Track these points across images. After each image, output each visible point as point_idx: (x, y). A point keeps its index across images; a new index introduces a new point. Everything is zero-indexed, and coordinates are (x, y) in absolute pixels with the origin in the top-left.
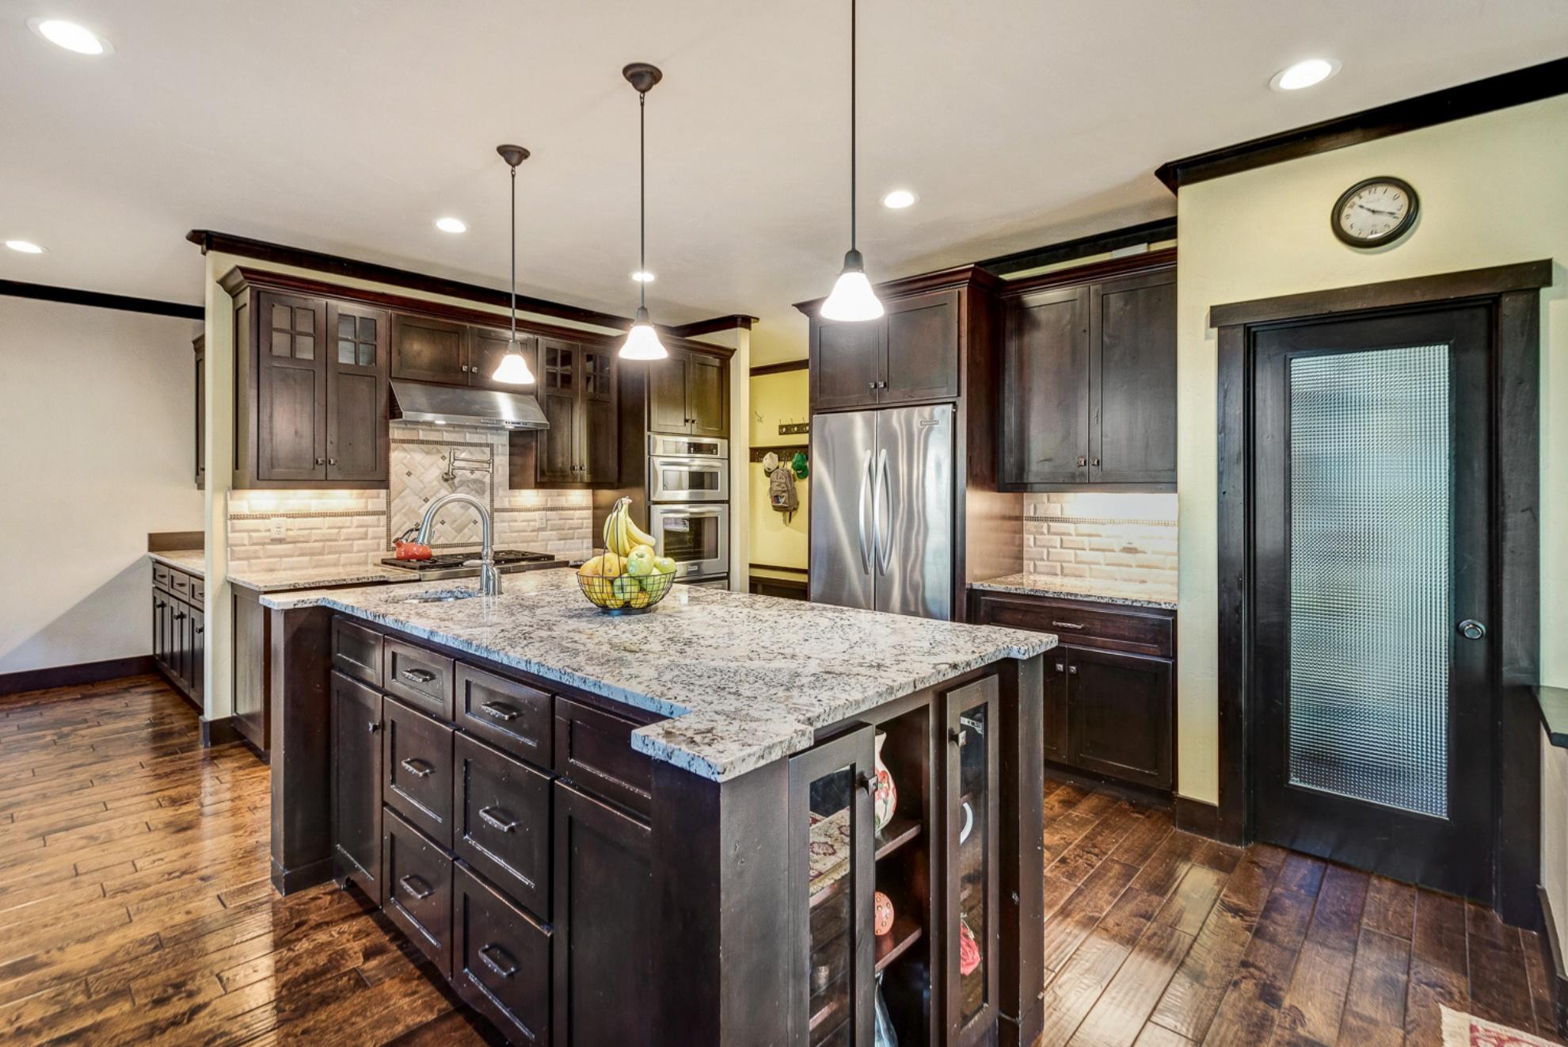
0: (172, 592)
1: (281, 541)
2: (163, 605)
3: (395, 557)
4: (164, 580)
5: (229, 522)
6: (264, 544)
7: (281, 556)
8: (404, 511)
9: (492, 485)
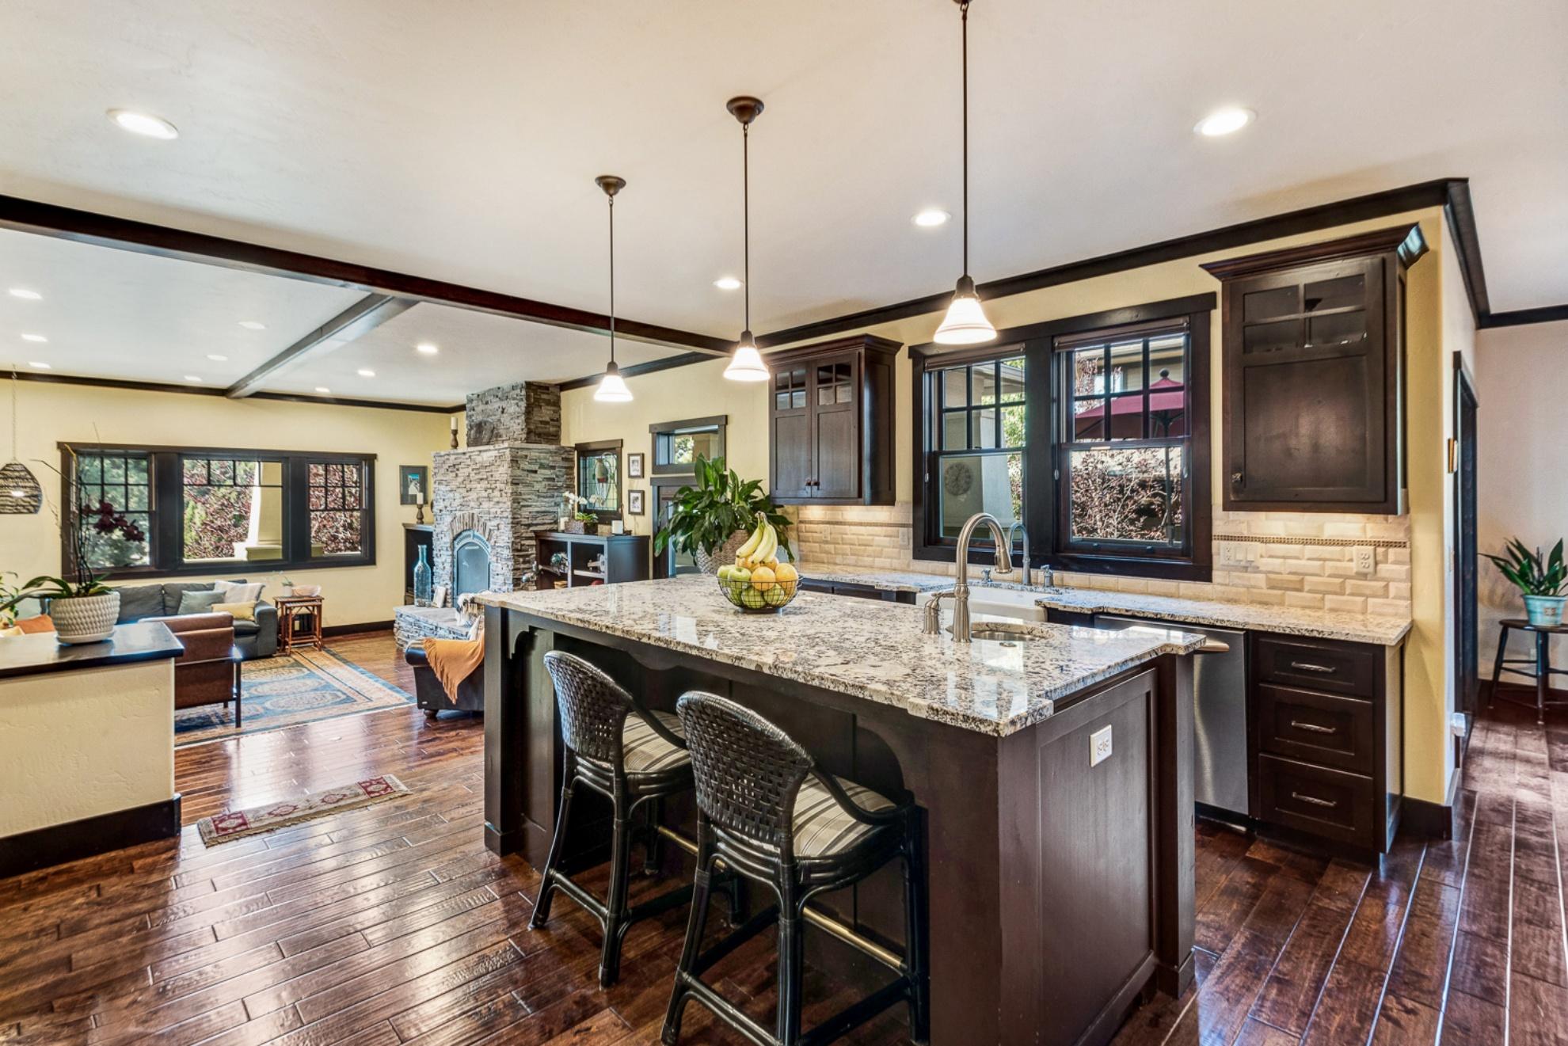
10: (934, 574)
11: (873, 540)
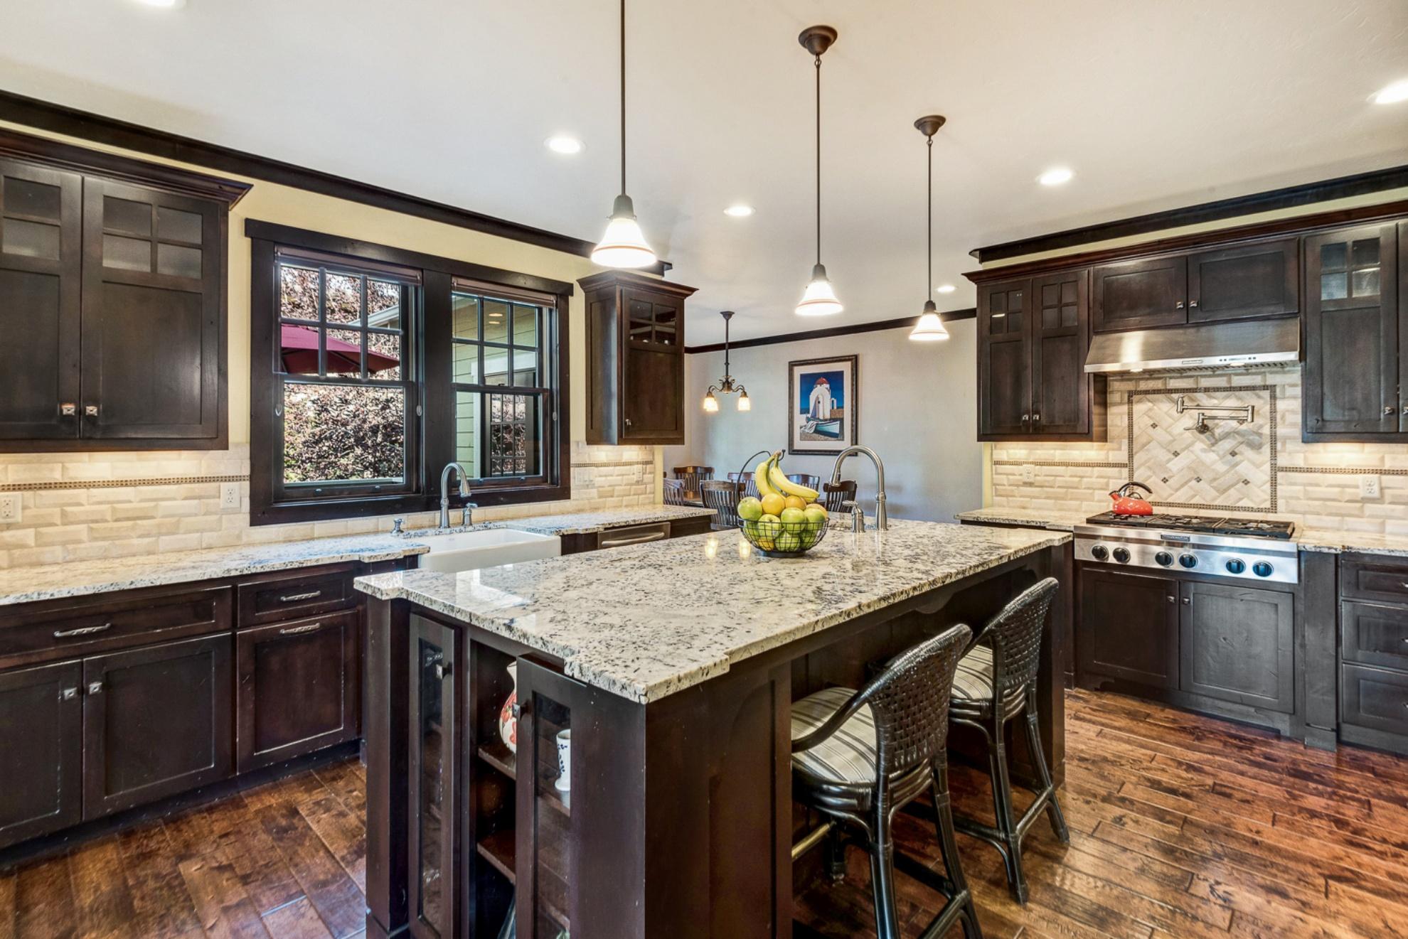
1: (1031, 484)
5: (994, 467)
6: (1018, 486)
7: (1032, 497)
8: (1149, 464)
9: (1274, 437)
10: (289, 541)
11: (156, 507)
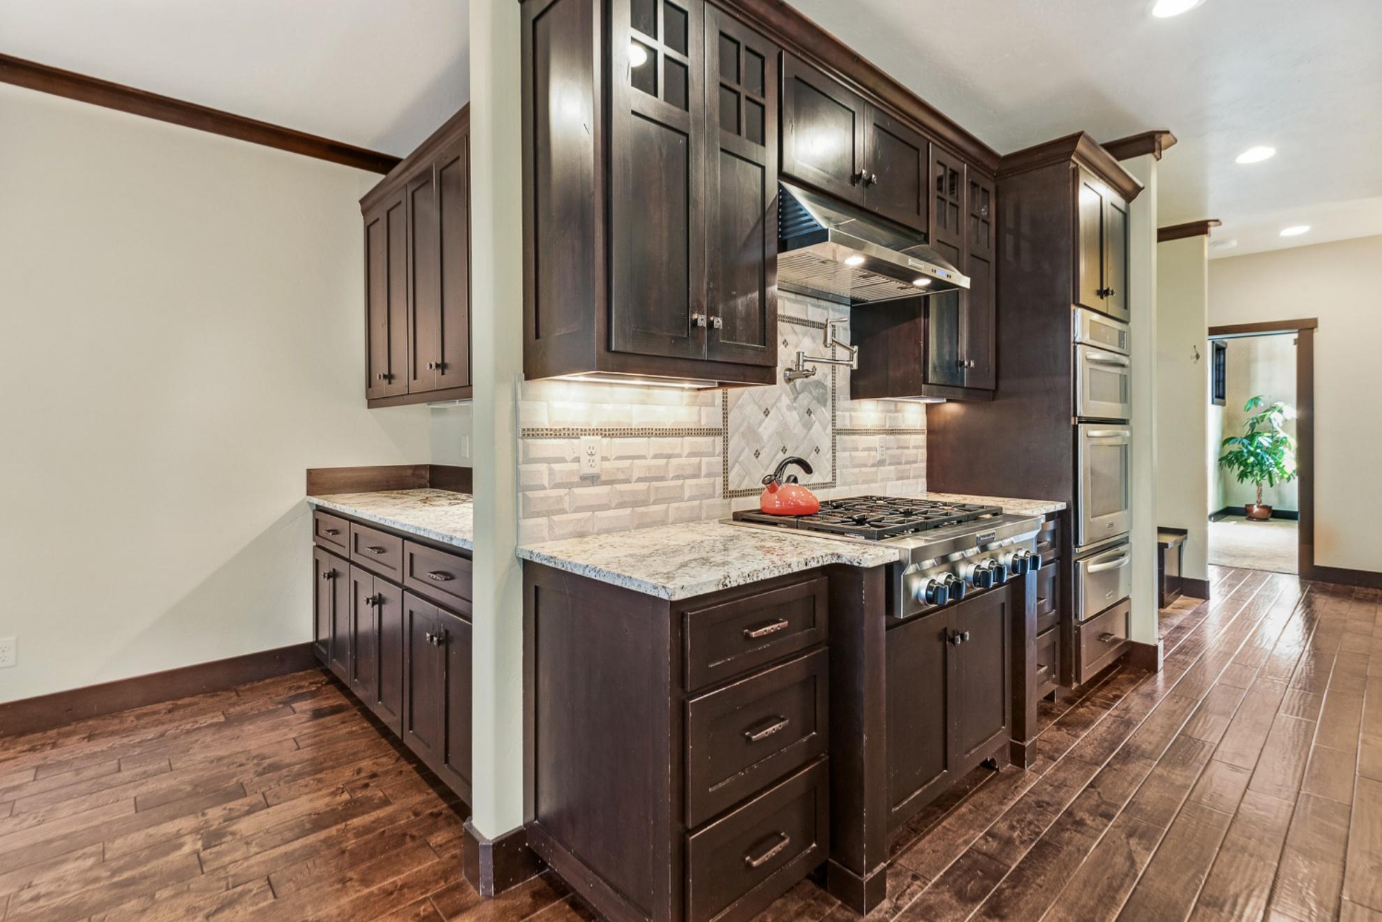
0: (354, 557)
1: (592, 480)
2: (333, 575)
3: (758, 507)
4: (336, 538)
5: (520, 441)
6: (570, 485)
7: (593, 509)
8: (742, 429)
9: (834, 390)
